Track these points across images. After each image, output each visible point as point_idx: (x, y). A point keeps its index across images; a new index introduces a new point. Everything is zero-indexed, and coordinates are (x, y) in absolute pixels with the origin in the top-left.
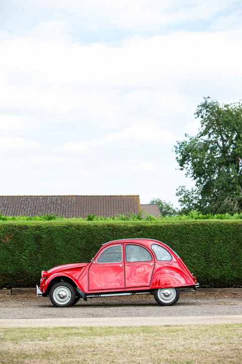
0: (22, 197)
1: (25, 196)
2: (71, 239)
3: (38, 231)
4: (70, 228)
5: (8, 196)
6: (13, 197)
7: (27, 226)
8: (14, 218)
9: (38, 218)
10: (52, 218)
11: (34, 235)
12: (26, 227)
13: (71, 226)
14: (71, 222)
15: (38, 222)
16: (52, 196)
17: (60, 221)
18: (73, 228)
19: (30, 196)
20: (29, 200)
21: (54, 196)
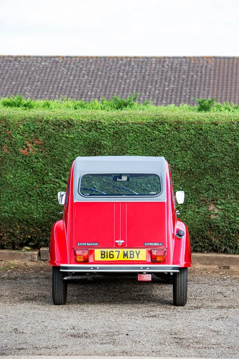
0: (122, 58)
1: (126, 58)
2: (162, 149)
3: (93, 133)
4: (160, 128)
5: (97, 57)
6: (105, 58)
7: (72, 121)
8: (48, 105)
9: (98, 104)
10: (126, 105)
11: (85, 140)
12: (70, 124)
13: (162, 123)
14: (165, 113)
15: (95, 113)
16: (174, 58)
17: (141, 112)
18: (167, 127)
19: (135, 57)
20: (133, 63)
21: (177, 58)
